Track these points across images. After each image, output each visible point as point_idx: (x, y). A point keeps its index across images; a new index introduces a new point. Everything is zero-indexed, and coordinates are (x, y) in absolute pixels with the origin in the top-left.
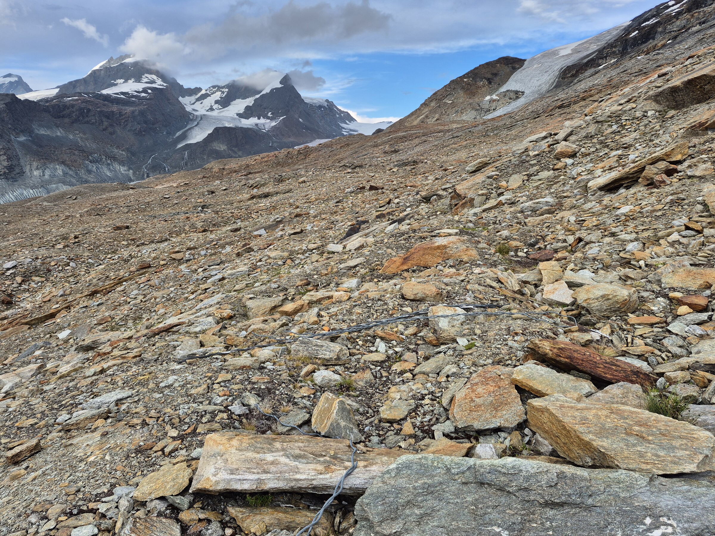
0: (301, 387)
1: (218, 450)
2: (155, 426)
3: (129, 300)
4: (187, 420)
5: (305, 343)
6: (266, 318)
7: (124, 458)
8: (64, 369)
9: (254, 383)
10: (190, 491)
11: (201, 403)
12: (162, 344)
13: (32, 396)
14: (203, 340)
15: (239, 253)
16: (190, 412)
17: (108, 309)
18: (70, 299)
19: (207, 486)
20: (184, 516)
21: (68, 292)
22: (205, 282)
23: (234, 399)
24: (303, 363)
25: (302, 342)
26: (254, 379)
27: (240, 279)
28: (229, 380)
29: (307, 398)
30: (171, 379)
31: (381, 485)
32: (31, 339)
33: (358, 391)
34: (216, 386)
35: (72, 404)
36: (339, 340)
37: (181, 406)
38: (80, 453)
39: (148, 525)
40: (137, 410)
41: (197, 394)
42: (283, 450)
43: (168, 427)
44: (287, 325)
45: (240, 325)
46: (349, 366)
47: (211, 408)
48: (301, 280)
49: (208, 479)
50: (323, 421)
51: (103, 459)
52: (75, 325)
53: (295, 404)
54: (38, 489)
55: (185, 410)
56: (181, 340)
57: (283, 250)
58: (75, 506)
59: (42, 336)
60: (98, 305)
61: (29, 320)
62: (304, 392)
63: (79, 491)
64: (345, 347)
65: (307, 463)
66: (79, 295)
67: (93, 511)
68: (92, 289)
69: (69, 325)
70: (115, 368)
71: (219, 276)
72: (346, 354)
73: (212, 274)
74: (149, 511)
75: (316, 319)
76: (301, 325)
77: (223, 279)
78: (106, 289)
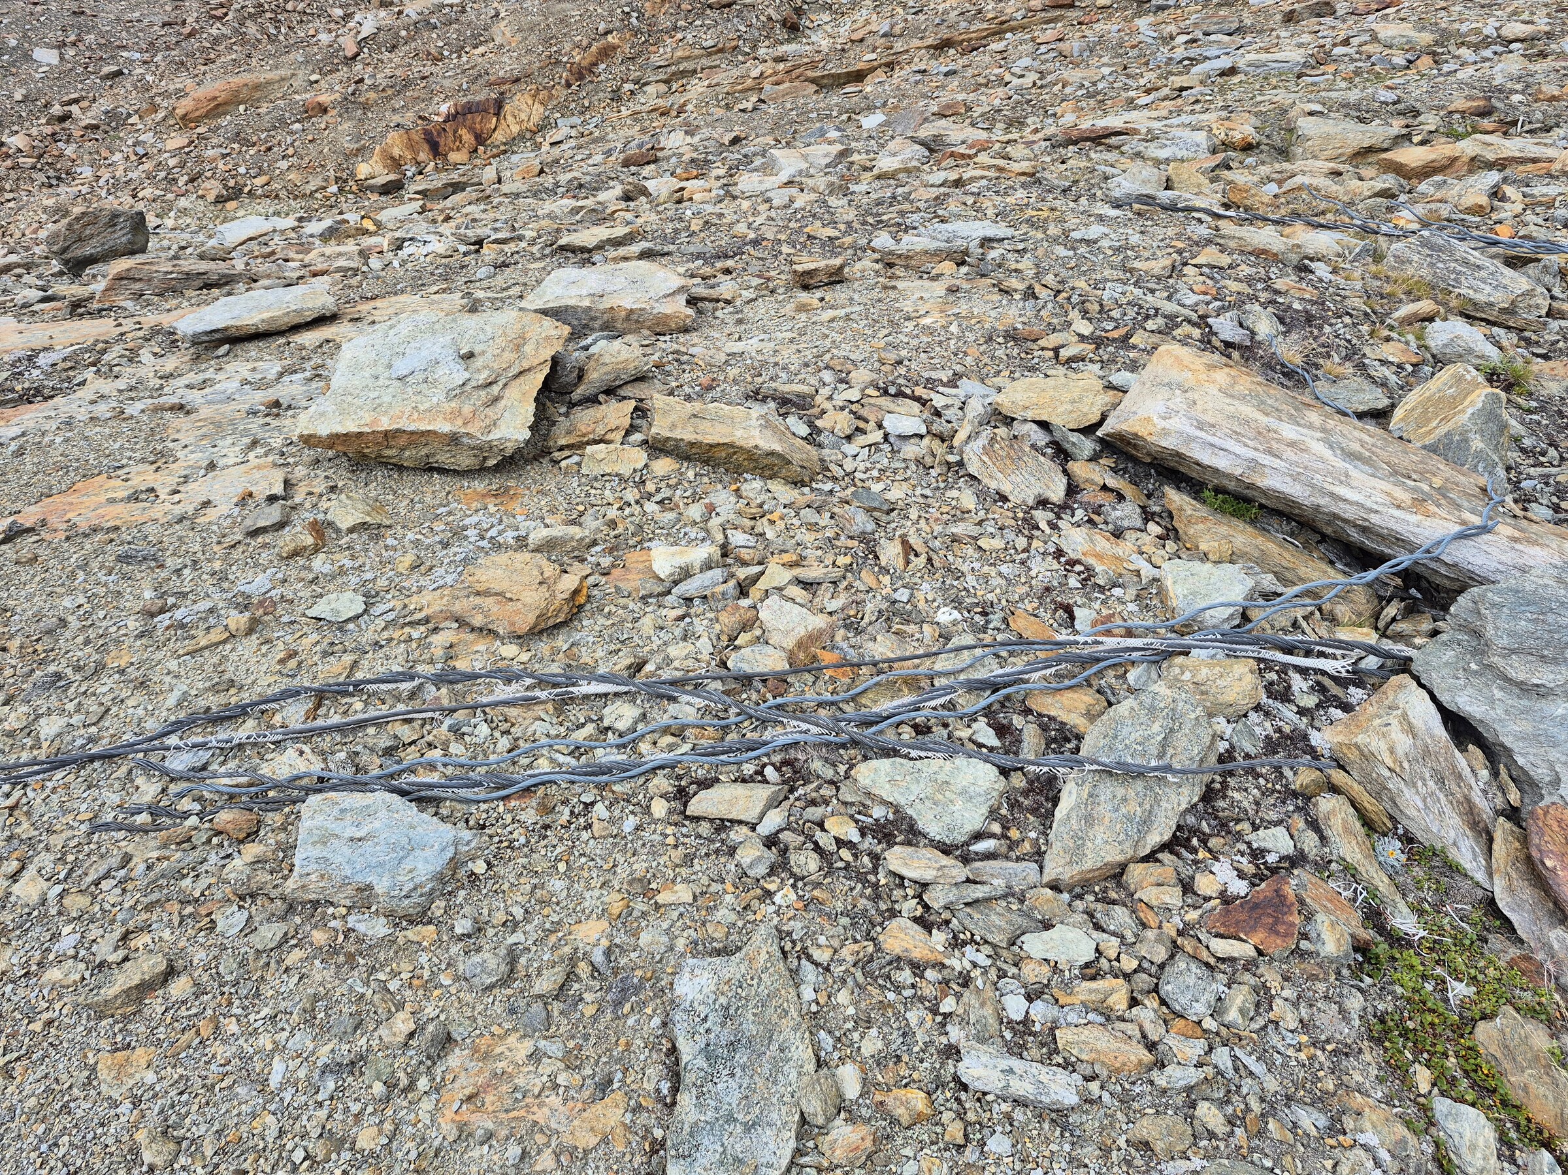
0: (1388, 339)
1: (1180, 380)
2: (1050, 305)
3: (1007, 78)
4: (1116, 314)
5: (1431, 248)
6: (1340, 167)
7: (982, 341)
8: (886, 163)
9: (1277, 292)
10: (1099, 433)
11: (1153, 291)
12: (1082, 165)
13: (831, 193)
14: (1173, 177)
15: (1292, 12)
16: (1125, 301)
17: (963, 88)
18: (899, 46)
19: (1142, 432)
20: (1078, 468)
21: (897, 30)
22: (1186, 70)
23: (1223, 307)
24: (1408, 293)
25: (1425, 243)
26: (1280, 284)
27: (1274, 81)
28: (1221, 268)
29: (1394, 369)
30: (1095, 231)
31: (1550, 583)
32: (814, 115)
33: (1537, 400)
34: (1188, 270)
35: (899, 225)
36: (1531, 269)
37: (1109, 284)
38: (908, 306)
39: (1012, 453)
40: (1019, 266)
41: (1146, 273)
42: (1323, 430)
43: (1074, 315)
44: (1394, 196)
45: (1264, 170)
46: (1534, 337)
47: (1170, 307)
48: (1469, 98)
49: (1148, 419)
50: (1429, 421)
51: (945, 328)
52: (895, 107)
53: (1361, 367)
54: (838, 338)
55: (1117, 295)
56: (1123, 167)
57: (1421, 25)
58: (893, 383)
59: (835, 114)
60: (946, 74)
61: (819, 74)
62: (1392, 352)
63: (900, 362)
64: (1540, 289)
65: (1373, 476)
66: (916, 43)
67: (923, 402)
68: (944, 33)
69: (885, 104)
70: (984, 182)
71: (1225, 63)
72: (1537, 307)
73: (1208, 54)
74: (1015, 437)
75: (1483, 200)
76: (1433, 206)
77: (1233, 71)
78: (970, 40)
